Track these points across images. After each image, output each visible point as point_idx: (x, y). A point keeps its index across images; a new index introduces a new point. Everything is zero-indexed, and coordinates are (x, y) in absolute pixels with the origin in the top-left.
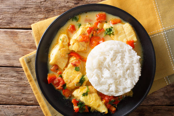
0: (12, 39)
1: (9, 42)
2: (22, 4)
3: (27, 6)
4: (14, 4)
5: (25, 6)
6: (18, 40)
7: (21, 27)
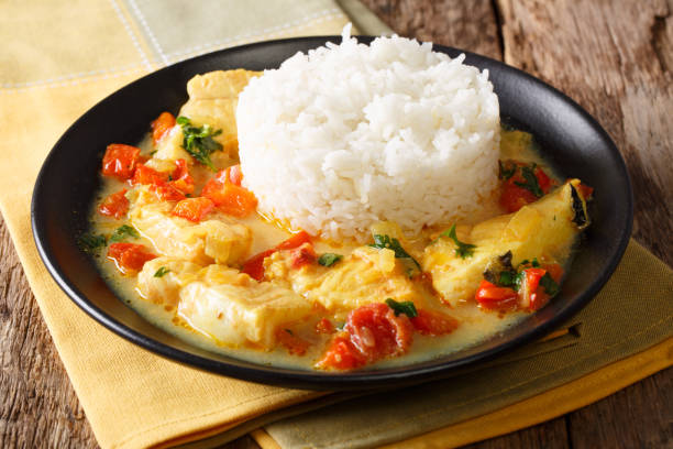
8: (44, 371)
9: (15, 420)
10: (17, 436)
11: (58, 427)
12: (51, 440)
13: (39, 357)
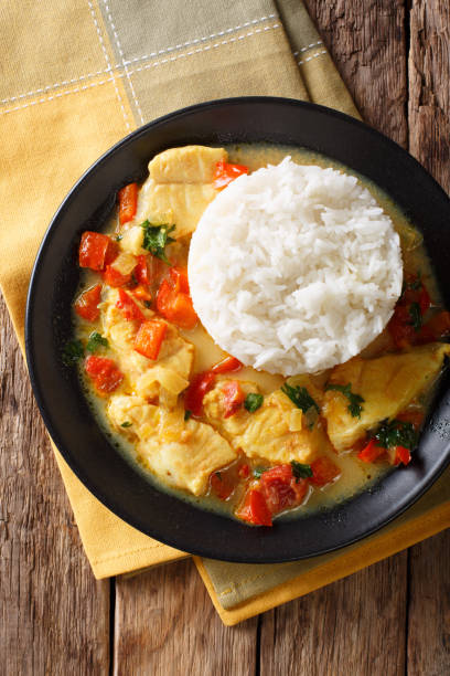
0: (151, 653)
1: (161, 665)
2: (16, 614)
3: (24, 596)
4: (15, 644)
5: (23, 603)
6: (153, 629)
7: (103, 621)
8: (47, 473)
9: (32, 527)
10: (34, 545)
11: (62, 534)
12: (57, 548)
13: (42, 457)
